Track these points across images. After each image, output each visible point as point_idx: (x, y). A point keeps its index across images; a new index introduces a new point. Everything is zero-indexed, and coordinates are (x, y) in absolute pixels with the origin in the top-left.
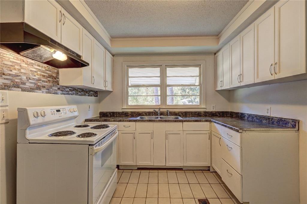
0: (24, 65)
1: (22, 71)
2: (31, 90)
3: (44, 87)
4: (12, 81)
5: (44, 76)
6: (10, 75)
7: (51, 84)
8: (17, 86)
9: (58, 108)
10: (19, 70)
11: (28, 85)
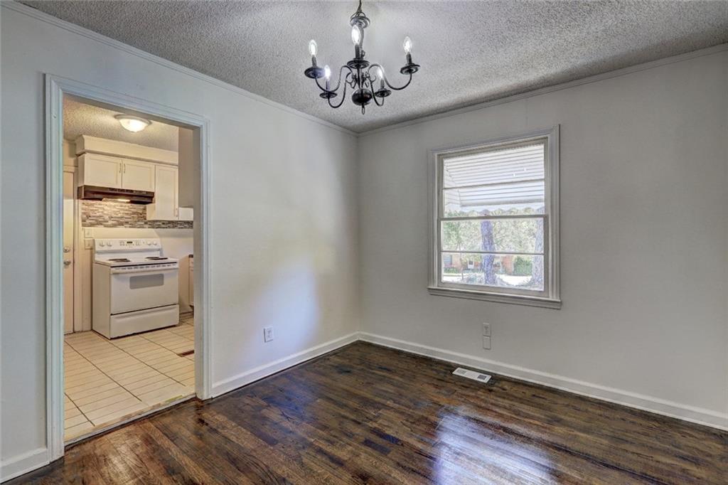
0: (106, 208)
1: (105, 212)
2: (114, 226)
3: (127, 223)
4: (96, 220)
5: (127, 214)
6: (94, 217)
7: (136, 219)
8: (100, 223)
9: (130, 240)
10: (102, 212)
11: (110, 223)
